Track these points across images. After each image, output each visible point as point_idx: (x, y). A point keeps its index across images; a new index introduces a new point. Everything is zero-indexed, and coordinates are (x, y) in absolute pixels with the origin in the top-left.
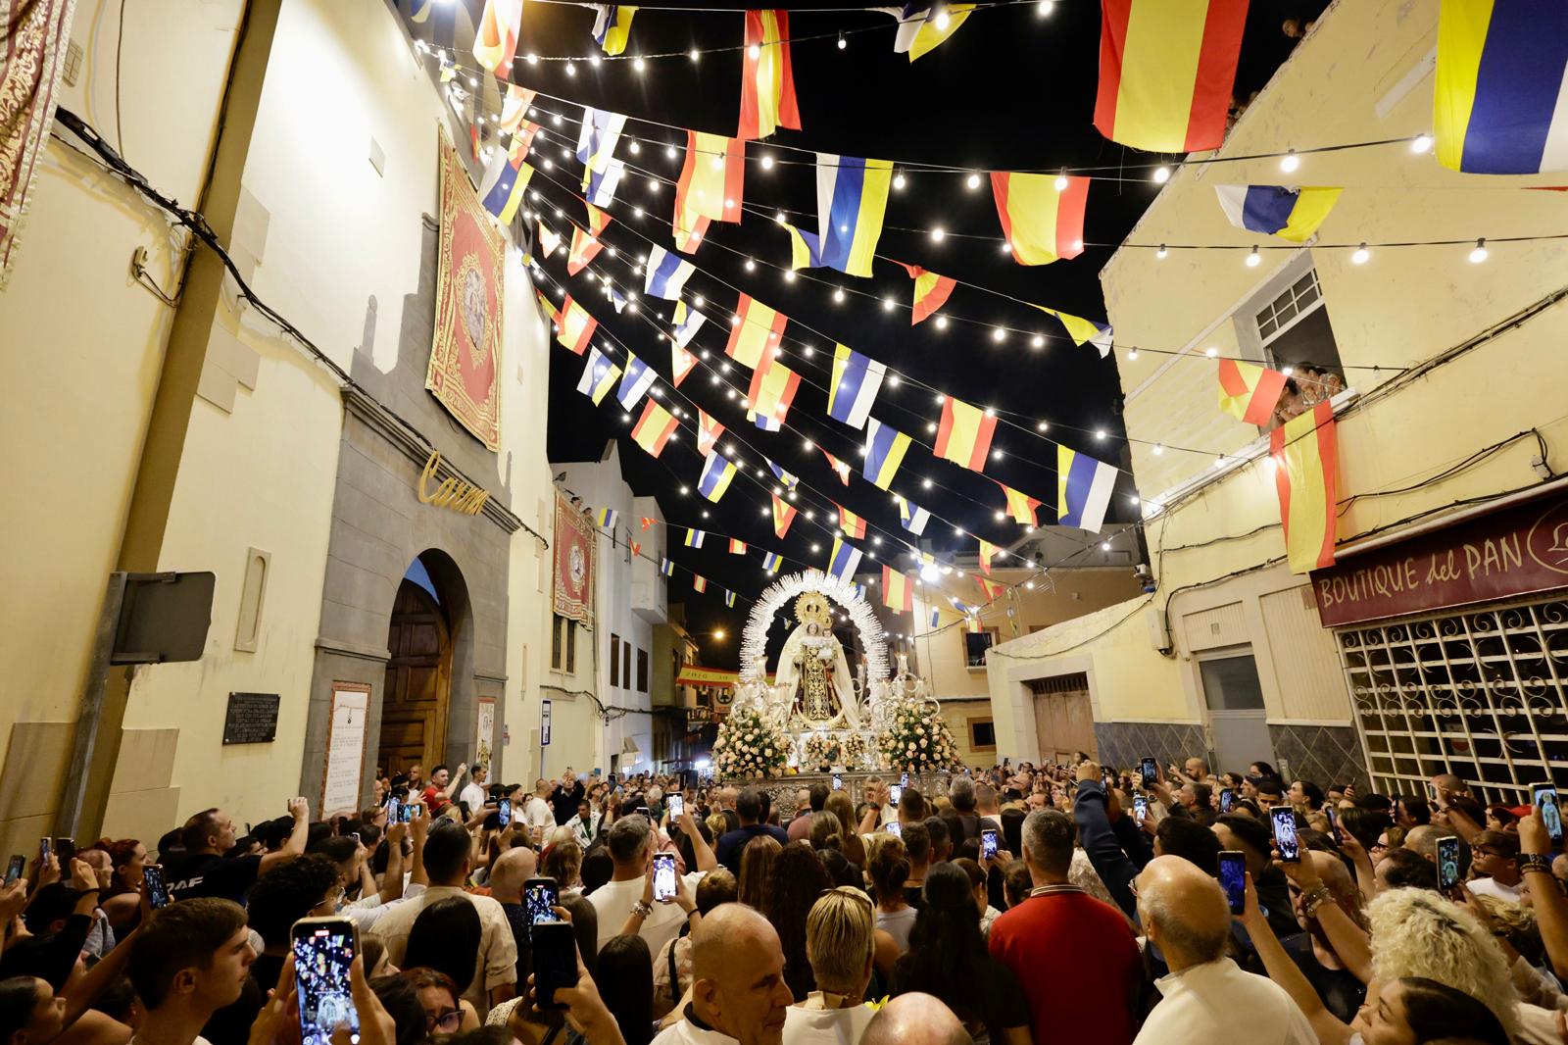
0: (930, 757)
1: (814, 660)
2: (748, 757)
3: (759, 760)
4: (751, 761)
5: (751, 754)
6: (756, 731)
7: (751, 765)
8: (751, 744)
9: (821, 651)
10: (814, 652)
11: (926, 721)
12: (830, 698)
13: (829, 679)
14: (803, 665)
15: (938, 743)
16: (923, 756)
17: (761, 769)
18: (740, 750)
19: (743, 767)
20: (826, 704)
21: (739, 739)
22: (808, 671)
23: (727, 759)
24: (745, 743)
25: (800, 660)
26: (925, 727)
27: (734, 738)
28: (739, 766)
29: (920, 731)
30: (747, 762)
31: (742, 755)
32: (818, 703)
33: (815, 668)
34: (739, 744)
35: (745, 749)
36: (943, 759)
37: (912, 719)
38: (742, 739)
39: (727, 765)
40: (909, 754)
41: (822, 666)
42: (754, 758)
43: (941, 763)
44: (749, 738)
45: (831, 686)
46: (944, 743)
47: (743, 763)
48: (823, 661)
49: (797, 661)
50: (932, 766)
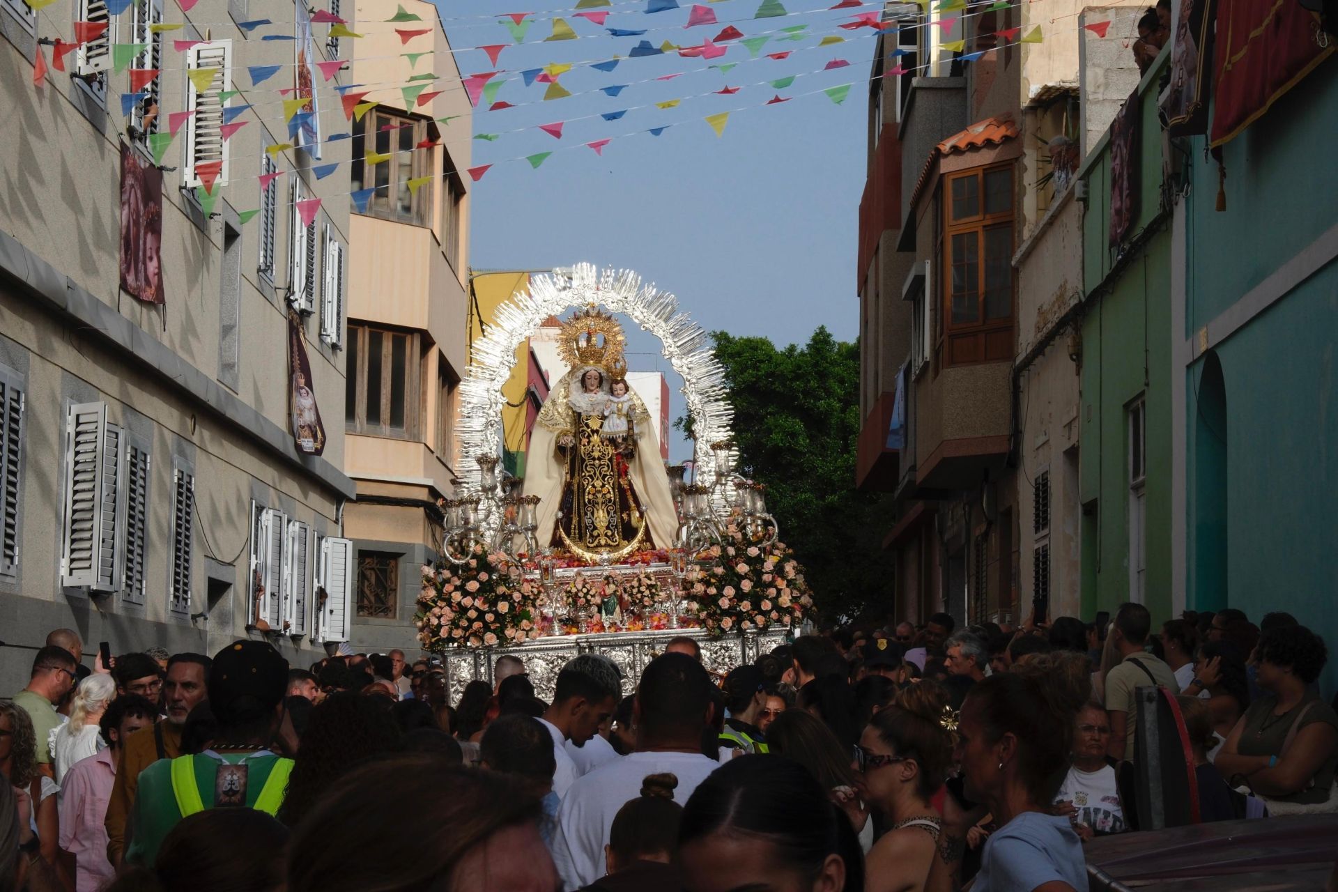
0: (756, 606)
1: (595, 438)
2: (472, 614)
3: (489, 617)
4: (477, 619)
5: (477, 609)
6: (484, 576)
7: (477, 625)
8: (474, 596)
9: (606, 423)
10: (594, 424)
11: (753, 551)
12: (625, 507)
13: (623, 472)
14: (574, 449)
15: (772, 584)
16: (745, 606)
17: (494, 631)
18: (459, 604)
19: (465, 629)
20: (615, 520)
21: (456, 588)
22: (583, 460)
23: (439, 618)
24: (466, 593)
25: (569, 441)
26: (749, 561)
27: (448, 588)
28: (457, 627)
29: (743, 568)
30: (471, 621)
31: (463, 610)
32: (601, 517)
33: (596, 454)
34: (457, 596)
35: (467, 601)
36: (776, 607)
37: (731, 551)
38: (461, 589)
39: (439, 626)
40: (725, 603)
41: (611, 451)
42: (481, 614)
43: (774, 615)
44: (473, 586)
45: (626, 487)
46: (781, 584)
47: (464, 623)
48: (612, 441)
49: (563, 441)
50: (760, 619)
